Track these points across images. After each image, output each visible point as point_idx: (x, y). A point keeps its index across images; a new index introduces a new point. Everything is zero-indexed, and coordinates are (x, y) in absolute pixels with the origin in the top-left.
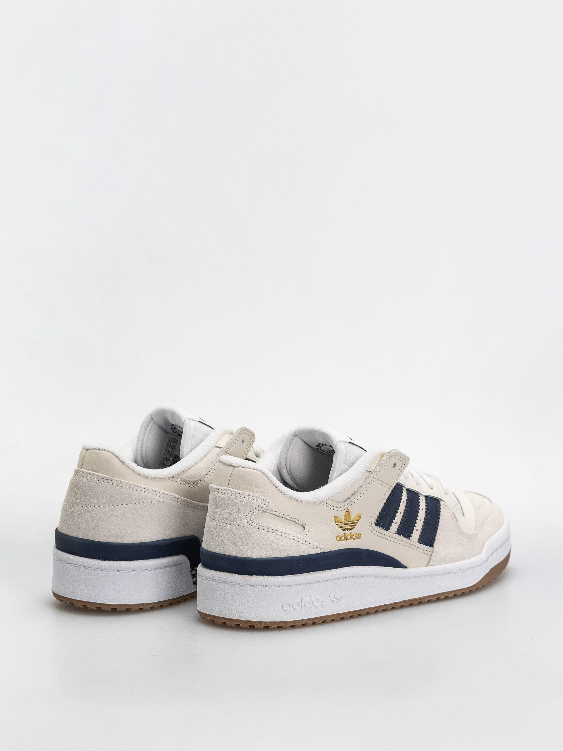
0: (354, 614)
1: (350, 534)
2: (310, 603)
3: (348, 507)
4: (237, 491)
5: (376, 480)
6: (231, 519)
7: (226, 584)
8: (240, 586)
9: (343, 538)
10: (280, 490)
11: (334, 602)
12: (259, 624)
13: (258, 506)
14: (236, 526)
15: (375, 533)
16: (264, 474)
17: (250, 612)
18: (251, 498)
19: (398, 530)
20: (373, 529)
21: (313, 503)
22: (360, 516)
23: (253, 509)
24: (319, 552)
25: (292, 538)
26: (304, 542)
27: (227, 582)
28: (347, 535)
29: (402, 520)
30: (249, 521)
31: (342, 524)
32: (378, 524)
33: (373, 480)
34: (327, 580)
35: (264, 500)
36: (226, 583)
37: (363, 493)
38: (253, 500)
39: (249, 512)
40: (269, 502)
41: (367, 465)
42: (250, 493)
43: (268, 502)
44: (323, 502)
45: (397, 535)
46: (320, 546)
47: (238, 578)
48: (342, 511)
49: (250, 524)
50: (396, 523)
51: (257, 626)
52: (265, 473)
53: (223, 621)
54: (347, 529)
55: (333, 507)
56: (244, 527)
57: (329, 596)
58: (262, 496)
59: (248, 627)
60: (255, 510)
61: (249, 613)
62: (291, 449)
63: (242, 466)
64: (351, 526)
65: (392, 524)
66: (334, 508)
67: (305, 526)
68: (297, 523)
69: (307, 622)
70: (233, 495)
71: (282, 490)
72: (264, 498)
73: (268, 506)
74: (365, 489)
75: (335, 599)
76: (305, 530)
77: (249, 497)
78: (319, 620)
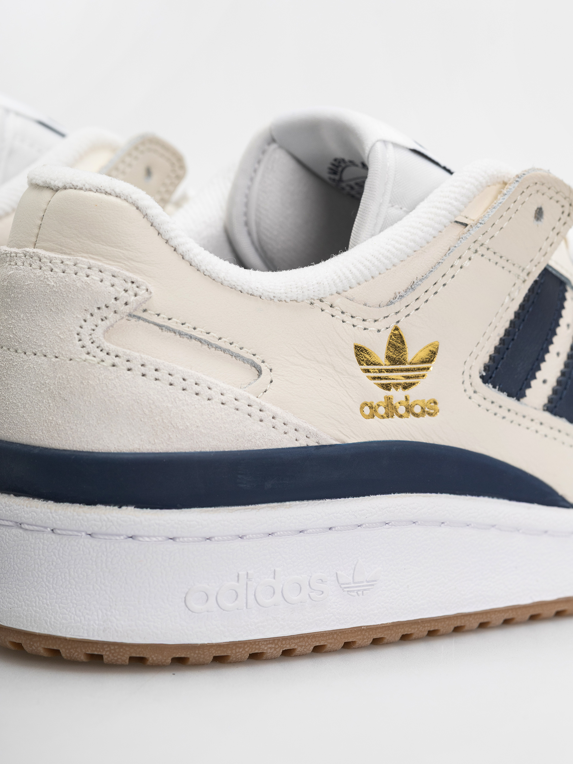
0: (415, 628)
1: (404, 399)
2: (274, 593)
3: (398, 322)
4: (57, 256)
5: (482, 250)
6: (37, 339)
7: (21, 531)
8: (58, 536)
9: (382, 411)
10: (187, 257)
11: (352, 593)
12: (114, 649)
13: (113, 301)
14: (51, 358)
15: (482, 402)
16: (137, 208)
17: (87, 614)
18: (95, 276)
19: (551, 400)
20: (475, 392)
21: (288, 300)
22: (435, 350)
23: (99, 308)
24: (303, 442)
25: (218, 398)
26: (254, 410)
27: (23, 526)
28: (394, 403)
29: (563, 373)
30: (88, 343)
31: (380, 371)
32: (491, 378)
33: (473, 250)
34: (330, 529)
35: (133, 282)
36: (21, 528)
37: (444, 285)
38: (102, 281)
39: (89, 316)
40: (147, 290)
41: (455, 203)
42: (92, 262)
43: (144, 288)
44: (321, 301)
45: (547, 415)
46: (305, 425)
47: (53, 511)
48: (379, 331)
49: (88, 353)
50: (545, 382)
51: (109, 656)
52: (139, 205)
53: (14, 641)
54: (397, 386)
55: (352, 317)
56: (71, 360)
57: (337, 574)
58: (128, 270)
59: (83, 658)
60: (104, 312)
61: (82, 618)
62: (258, 178)
63: (75, 184)
64: (408, 377)
65: (533, 383)
66: (354, 321)
67: (262, 365)
68: (237, 356)
69: (264, 648)
70: (44, 268)
71: (191, 255)
72: (135, 277)
73: (146, 300)
74: (450, 272)
75: (353, 585)
76: (262, 376)
77: (89, 272)
78: (304, 644)
